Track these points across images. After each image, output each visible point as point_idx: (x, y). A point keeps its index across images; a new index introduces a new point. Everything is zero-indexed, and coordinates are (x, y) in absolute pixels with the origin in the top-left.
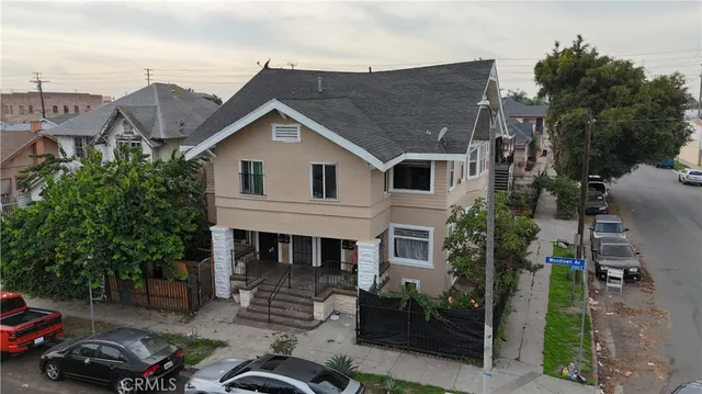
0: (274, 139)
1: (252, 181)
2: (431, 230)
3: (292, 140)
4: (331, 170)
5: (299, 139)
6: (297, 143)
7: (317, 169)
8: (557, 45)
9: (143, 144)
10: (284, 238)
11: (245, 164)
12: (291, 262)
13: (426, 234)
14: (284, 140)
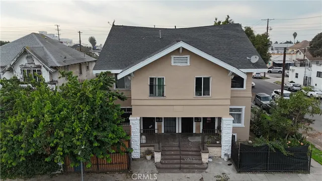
0: (173, 64)
1: (156, 88)
2: (243, 108)
3: (184, 65)
4: (207, 80)
5: (189, 64)
6: (188, 66)
7: (198, 80)
8: (216, 19)
9: (43, 70)
10: (159, 119)
11: (152, 80)
12: (163, 132)
13: (240, 110)
14: (179, 64)
